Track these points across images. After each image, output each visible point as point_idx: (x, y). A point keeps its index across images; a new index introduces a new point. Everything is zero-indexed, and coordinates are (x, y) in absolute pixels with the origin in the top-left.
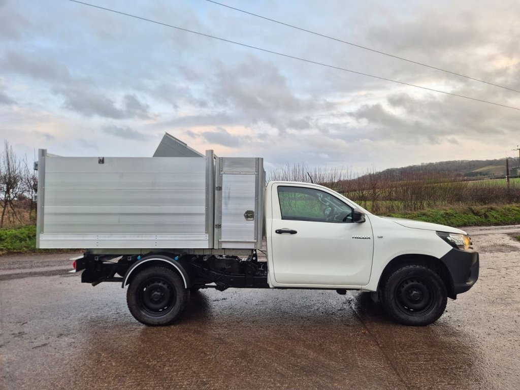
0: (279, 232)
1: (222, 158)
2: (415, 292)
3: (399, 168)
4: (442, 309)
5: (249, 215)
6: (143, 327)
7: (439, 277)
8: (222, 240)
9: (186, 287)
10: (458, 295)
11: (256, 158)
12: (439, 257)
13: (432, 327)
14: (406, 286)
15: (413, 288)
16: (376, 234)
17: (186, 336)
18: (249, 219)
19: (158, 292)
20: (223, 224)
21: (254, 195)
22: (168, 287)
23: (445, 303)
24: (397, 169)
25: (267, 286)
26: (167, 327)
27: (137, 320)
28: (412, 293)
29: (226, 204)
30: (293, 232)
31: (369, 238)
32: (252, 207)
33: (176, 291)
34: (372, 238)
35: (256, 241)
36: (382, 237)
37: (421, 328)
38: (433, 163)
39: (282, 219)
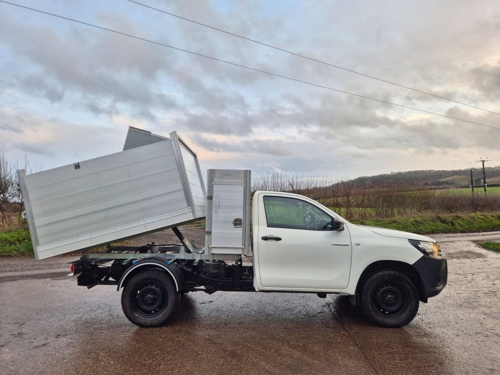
0: (265, 239)
1: (214, 170)
2: (389, 296)
3: (370, 176)
4: (414, 312)
5: (237, 223)
6: (136, 327)
7: (412, 282)
8: (212, 246)
9: (177, 291)
10: (428, 299)
11: (244, 170)
12: (411, 263)
13: (406, 328)
14: (381, 290)
15: (388, 292)
16: (354, 241)
17: (178, 337)
18: (237, 226)
19: (151, 295)
20: (213, 231)
21: (242, 204)
22: (160, 290)
23: (417, 306)
24: (368, 177)
25: (253, 290)
26: (159, 328)
27: (131, 321)
28: (387, 297)
29: (216, 213)
30: (278, 239)
31: (348, 245)
32: (240, 216)
33: (168, 294)
34: (350, 245)
35: (243, 247)
36: (359, 244)
37: (395, 330)
38: (402, 172)
39: (268, 227)
